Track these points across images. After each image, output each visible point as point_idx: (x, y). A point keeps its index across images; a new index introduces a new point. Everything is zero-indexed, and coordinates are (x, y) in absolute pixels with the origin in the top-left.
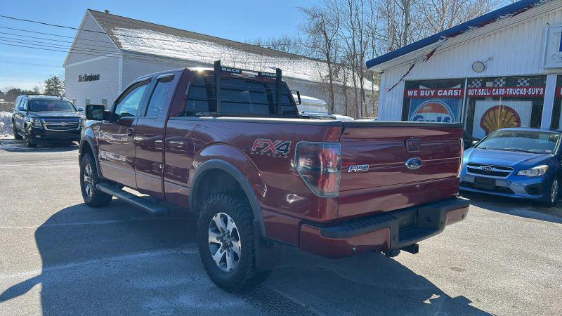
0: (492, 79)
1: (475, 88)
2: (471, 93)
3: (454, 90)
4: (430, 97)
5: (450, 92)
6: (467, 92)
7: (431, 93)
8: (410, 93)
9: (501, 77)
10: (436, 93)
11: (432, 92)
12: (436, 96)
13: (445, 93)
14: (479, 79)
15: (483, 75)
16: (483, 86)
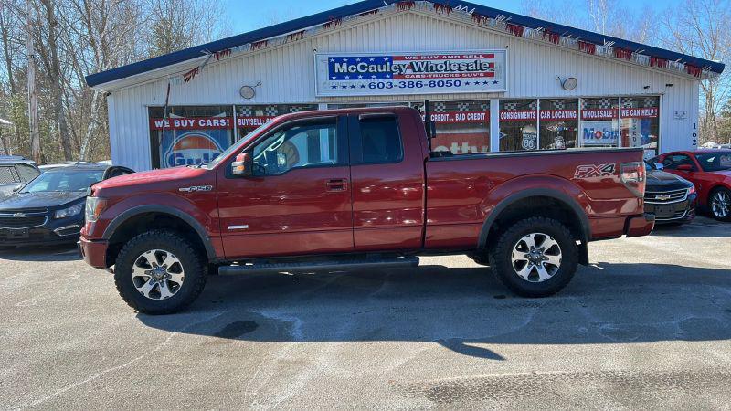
0: (262, 107)
1: (245, 117)
2: (242, 122)
3: (219, 119)
4: (189, 128)
5: (216, 122)
6: (237, 122)
7: (189, 124)
8: (158, 124)
9: (273, 106)
10: (196, 124)
11: (192, 123)
12: (196, 127)
13: (209, 123)
14: (247, 106)
15: (253, 101)
16: (253, 116)
